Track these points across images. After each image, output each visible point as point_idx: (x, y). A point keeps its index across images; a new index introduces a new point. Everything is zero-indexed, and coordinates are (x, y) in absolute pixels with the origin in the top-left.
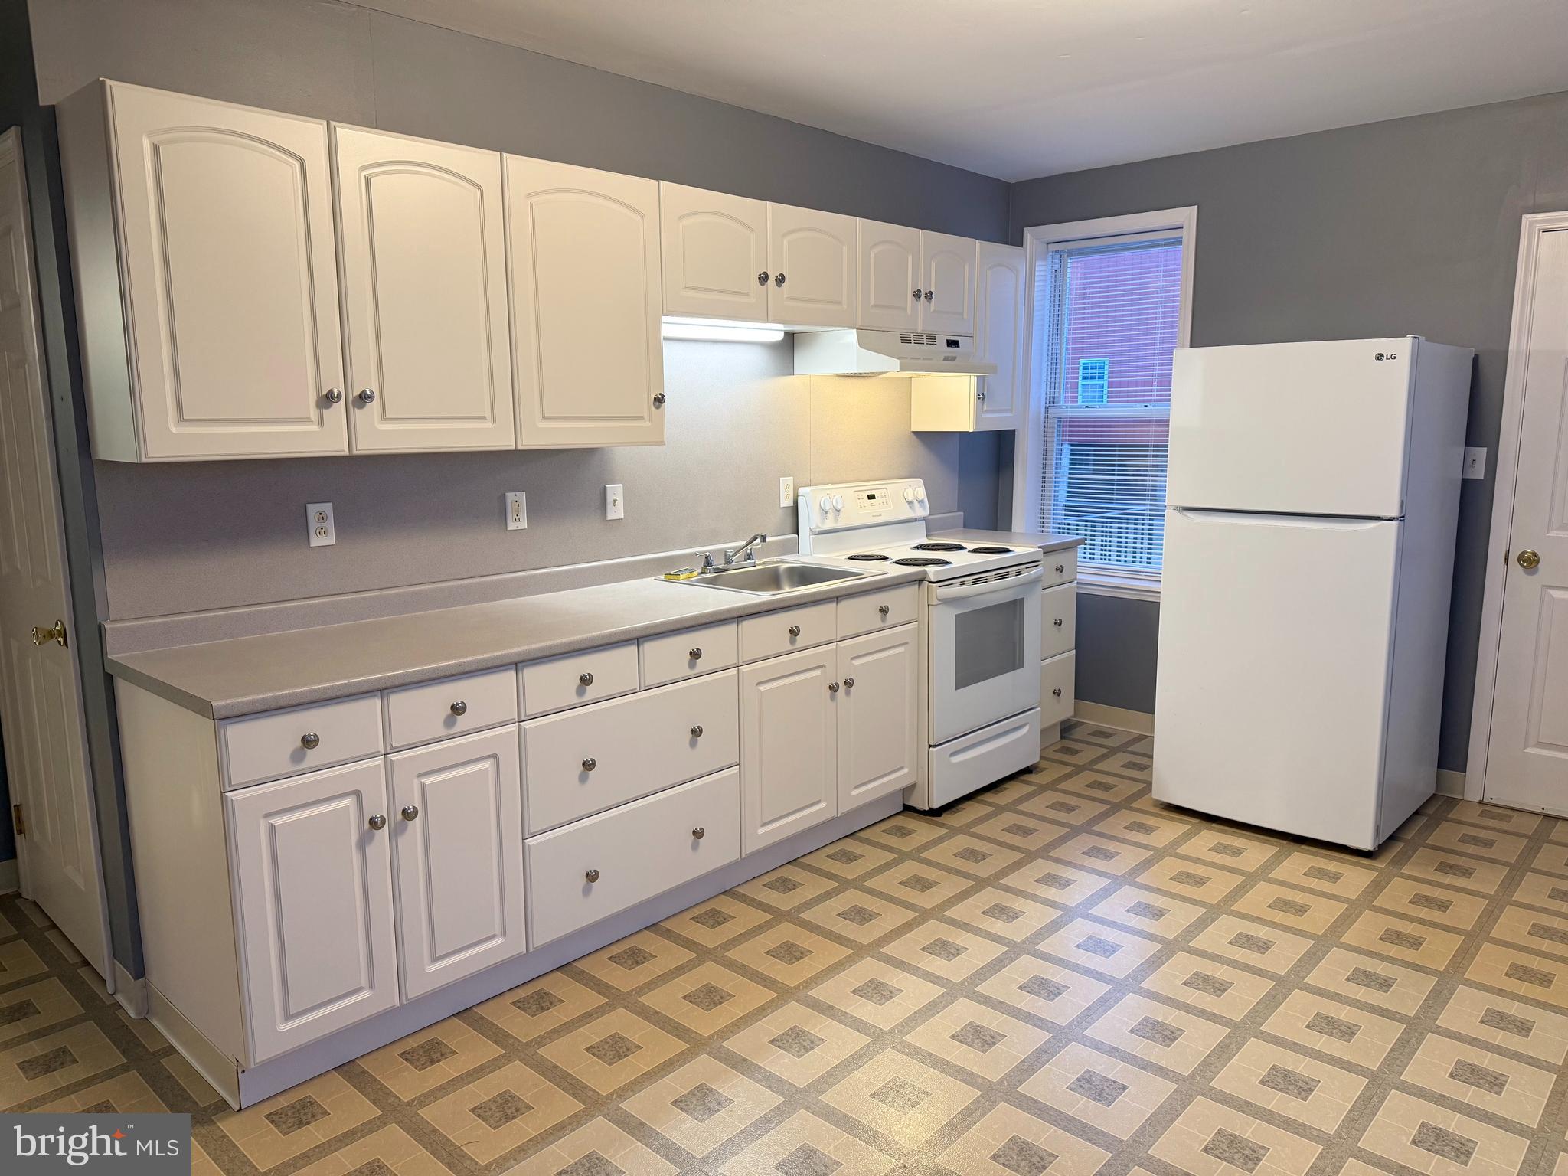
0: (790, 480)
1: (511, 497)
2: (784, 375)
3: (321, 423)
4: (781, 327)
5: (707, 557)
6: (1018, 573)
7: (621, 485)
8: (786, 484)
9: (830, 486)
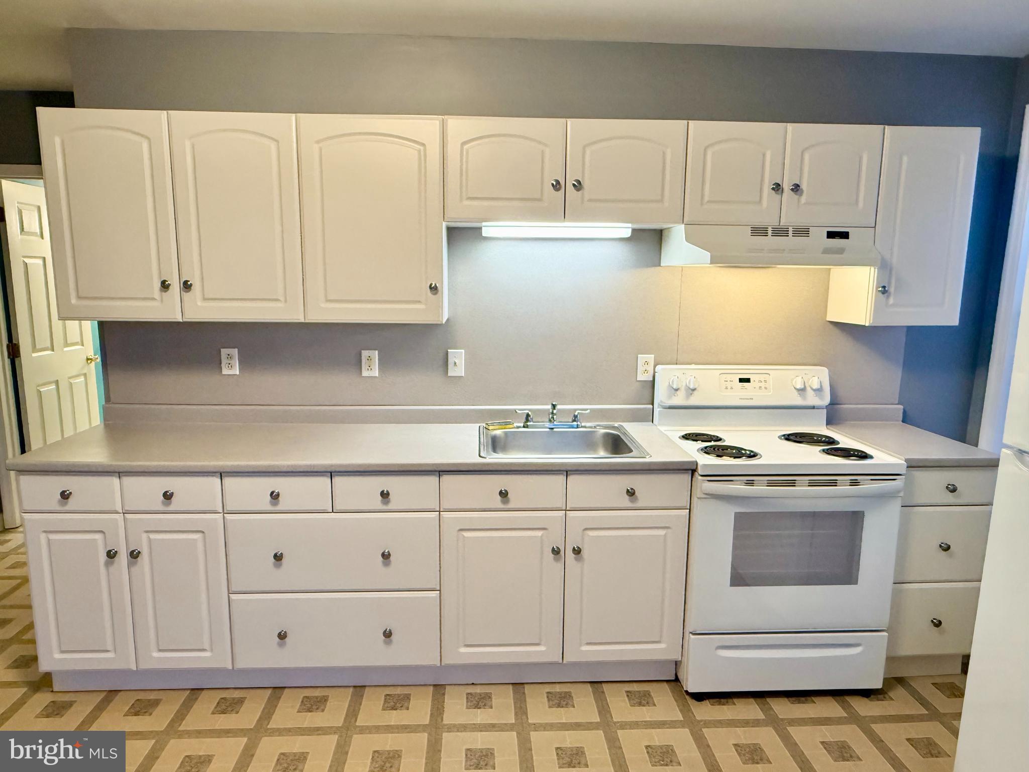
0: (651, 358)
1: (365, 354)
2: (648, 266)
3: (162, 301)
4: (630, 225)
5: (528, 415)
6: (854, 483)
7: (463, 351)
8: (645, 361)
9: (693, 366)
